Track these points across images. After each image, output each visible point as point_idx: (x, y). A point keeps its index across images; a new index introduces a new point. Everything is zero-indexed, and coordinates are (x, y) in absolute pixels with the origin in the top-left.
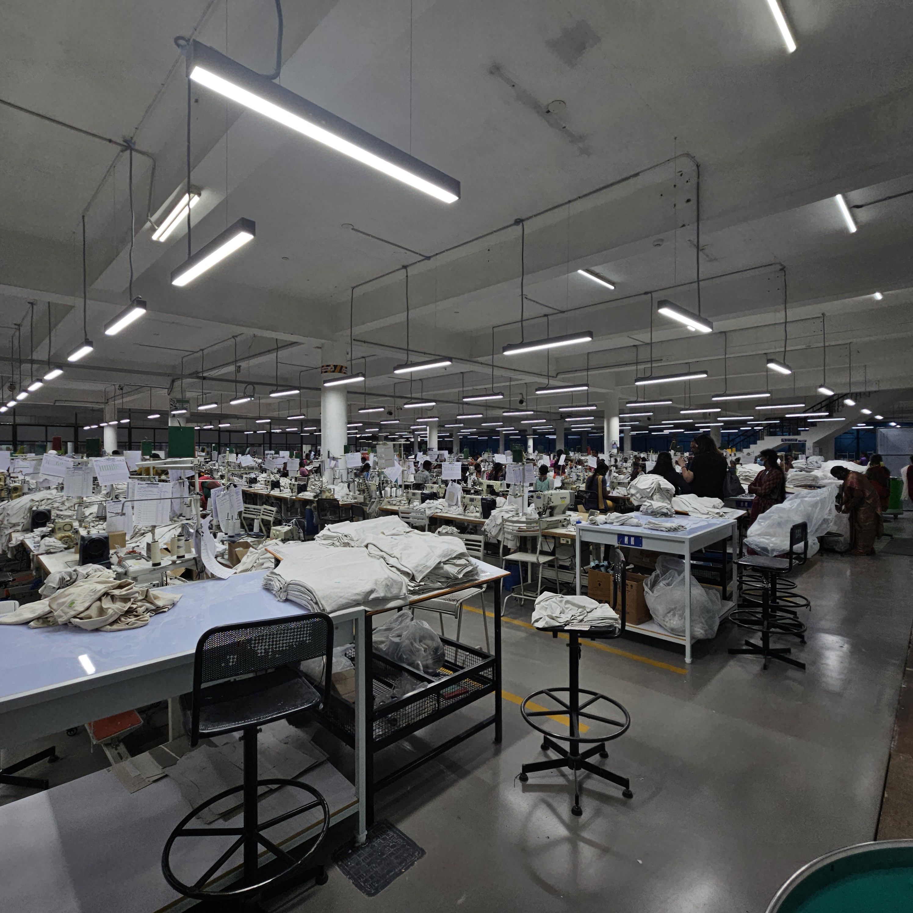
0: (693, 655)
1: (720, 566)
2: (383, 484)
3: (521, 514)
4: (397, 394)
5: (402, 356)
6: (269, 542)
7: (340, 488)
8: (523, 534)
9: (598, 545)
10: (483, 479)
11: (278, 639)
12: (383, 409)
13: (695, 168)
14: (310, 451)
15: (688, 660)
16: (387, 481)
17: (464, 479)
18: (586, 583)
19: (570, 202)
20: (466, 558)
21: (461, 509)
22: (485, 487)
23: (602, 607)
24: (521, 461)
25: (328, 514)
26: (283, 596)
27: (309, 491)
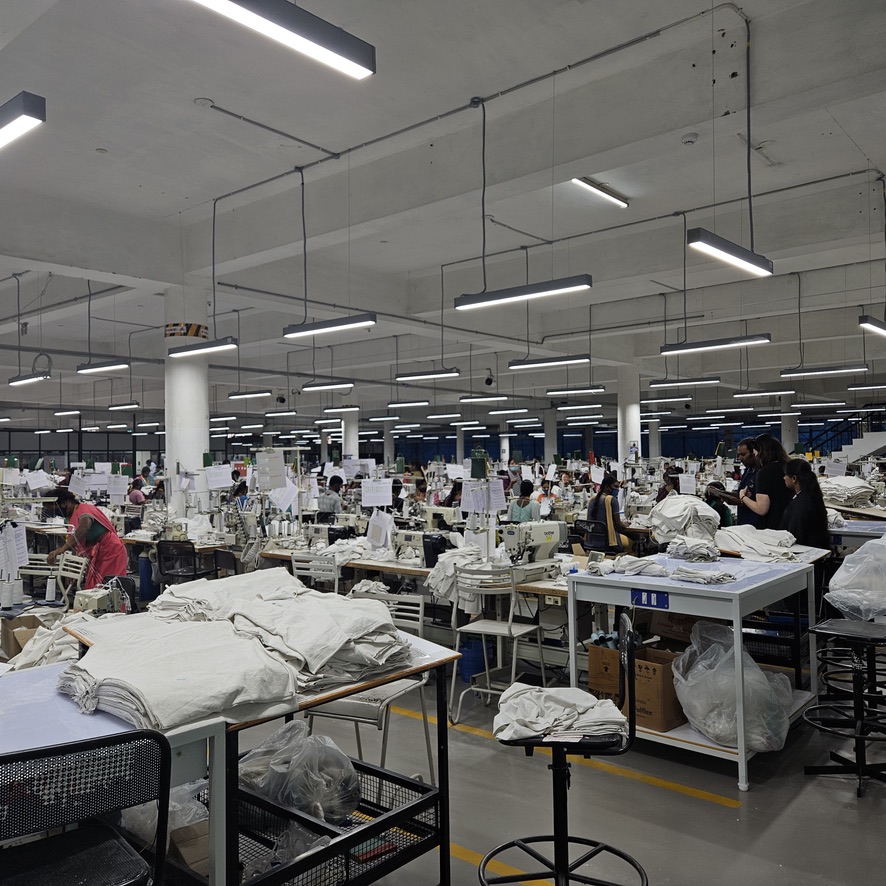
0: (750, 778)
1: (791, 636)
2: (267, 515)
3: (484, 560)
4: (292, 370)
5: (297, 311)
6: (73, 616)
7: (197, 523)
8: (491, 591)
9: (603, 607)
10: (428, 502)
11: (78, 776)
12: (269, 394)
13: (745, 25)
14: (149, 462)
15: (743, 785)
16: (274, 510)
17: (398, 504)
18: (585, 666)
19: (555, 72)
20: (391, 632)
21: (392, 553)
22: (429, 518)
23: (601, 704)
24: (484, 476)
25: (177, 565)
26: (91, 705)
27: (145, 528)
